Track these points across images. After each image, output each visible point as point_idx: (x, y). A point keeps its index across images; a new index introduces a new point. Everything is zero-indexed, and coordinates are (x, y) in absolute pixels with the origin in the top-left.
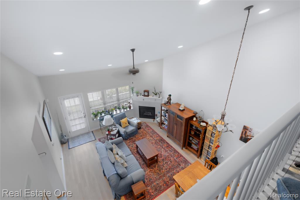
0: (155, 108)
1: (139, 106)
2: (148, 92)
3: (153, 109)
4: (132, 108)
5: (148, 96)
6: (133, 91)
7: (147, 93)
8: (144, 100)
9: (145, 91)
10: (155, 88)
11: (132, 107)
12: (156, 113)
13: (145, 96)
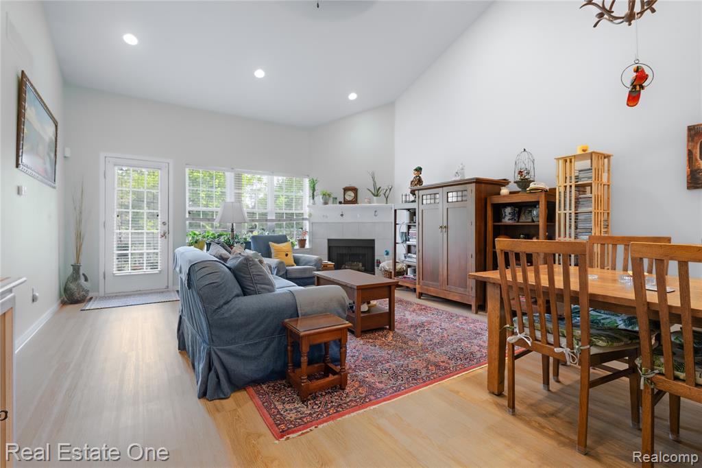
0: (374, 240)
1: (329, 240)
2: (355, 190)
3: (369, 245)
4: (307, 246)
5: (355, 201)
6: (313, 192)
7: (351, 195)
8: (342, 215)
9: (346, 190)
10: (373, 178)
11: (307, 242)
12: (377, 258)
13: (346, 202)
